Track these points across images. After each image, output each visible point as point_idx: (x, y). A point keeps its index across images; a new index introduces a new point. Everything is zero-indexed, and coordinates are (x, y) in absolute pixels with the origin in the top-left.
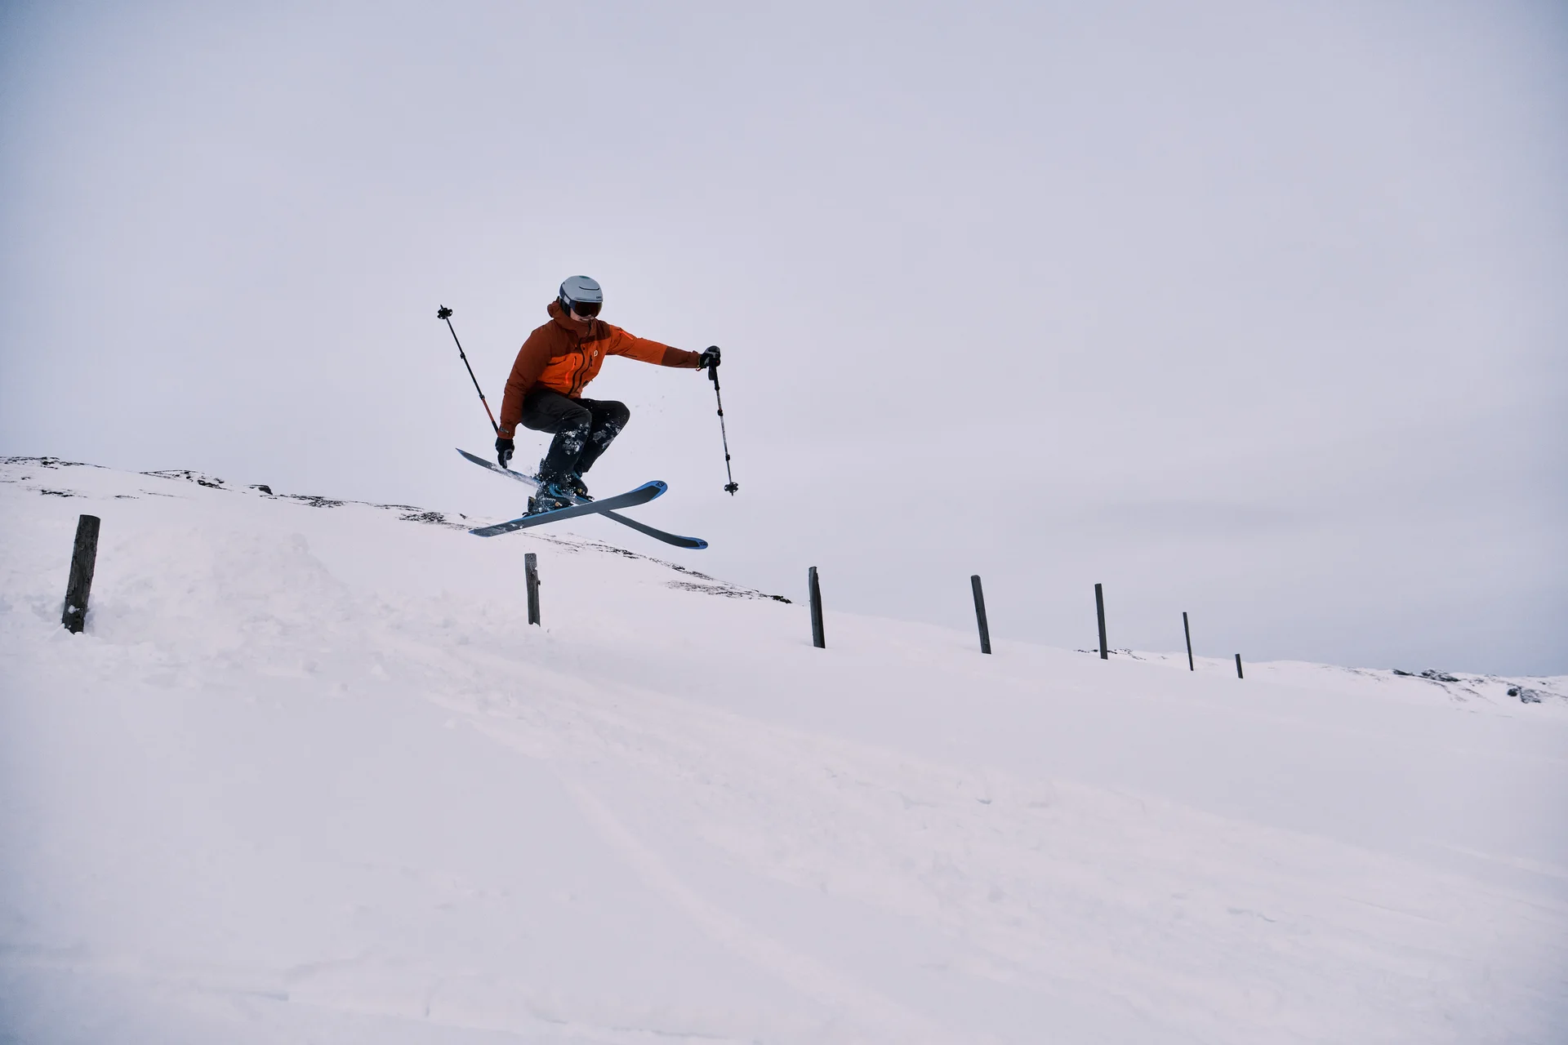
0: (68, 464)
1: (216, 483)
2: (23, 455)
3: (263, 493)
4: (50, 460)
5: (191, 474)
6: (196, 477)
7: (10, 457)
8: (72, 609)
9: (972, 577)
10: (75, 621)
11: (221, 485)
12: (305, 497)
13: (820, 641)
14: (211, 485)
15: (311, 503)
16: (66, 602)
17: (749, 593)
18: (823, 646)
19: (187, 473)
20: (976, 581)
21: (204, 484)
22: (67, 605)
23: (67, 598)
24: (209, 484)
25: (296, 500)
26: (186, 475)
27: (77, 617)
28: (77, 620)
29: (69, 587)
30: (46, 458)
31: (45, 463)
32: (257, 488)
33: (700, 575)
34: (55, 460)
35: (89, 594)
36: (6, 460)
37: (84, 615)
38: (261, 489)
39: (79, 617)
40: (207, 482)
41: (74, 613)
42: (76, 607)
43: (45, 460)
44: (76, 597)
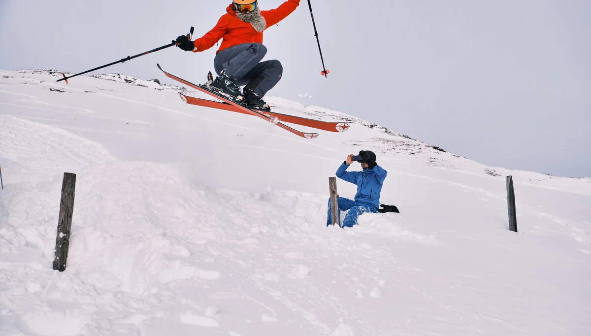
2: (40, 69)
4: (53, 71)
5: (121, 76)
6: (123, 77)
8: (61, 235)
13: (513, 226)
22: (59, 232)
23: (58, 228)
26: (118, 76)
29: (59, 220)
31: (51, 73)
32: (153, 81)
36: (33, 71)
41: (63, 237)
42: (64, 233)
43: (51, 71)
44: (64, 227)
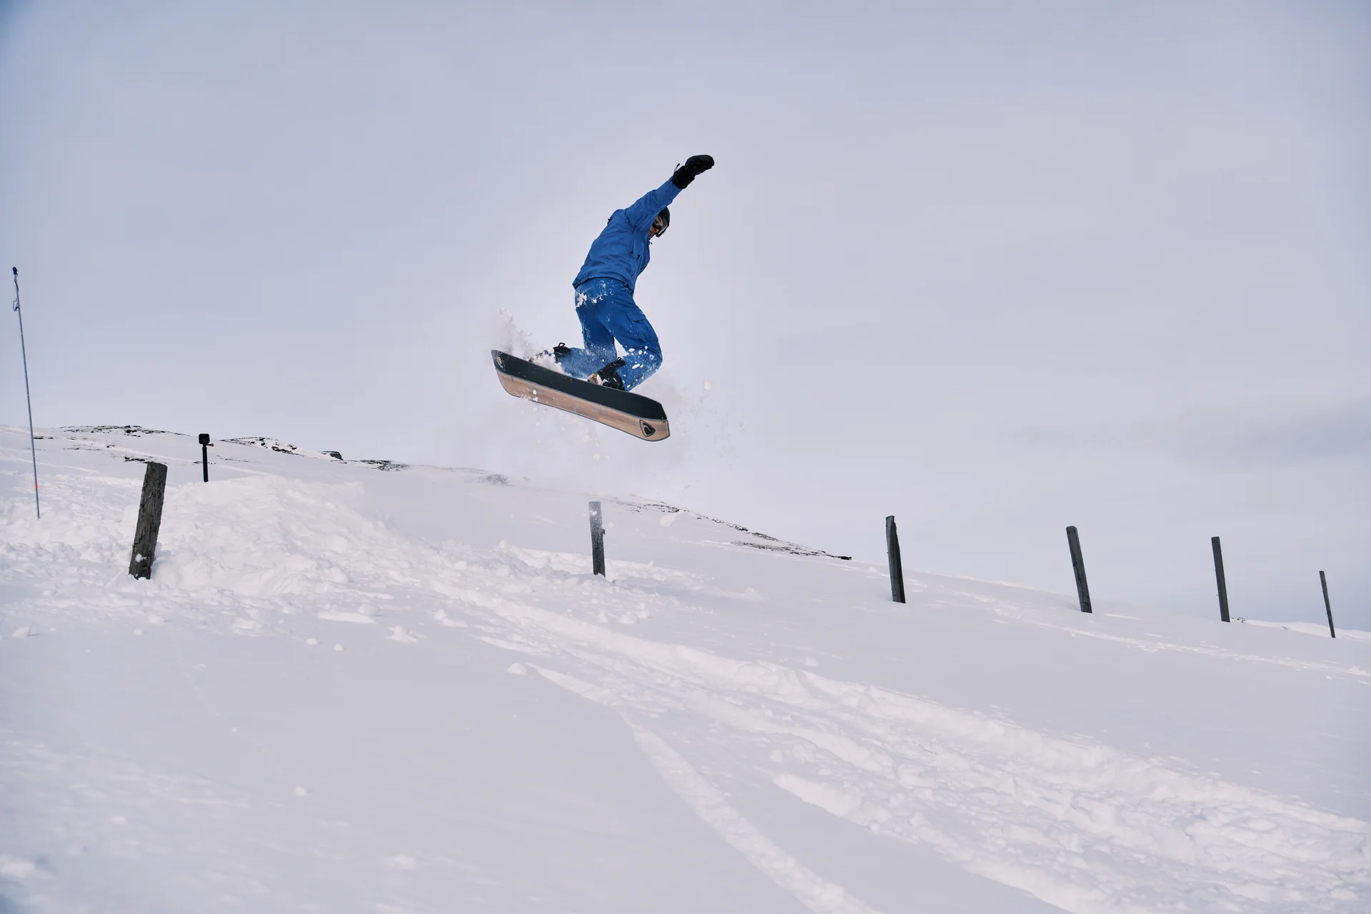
0: (150, 432)
1: (289, 449)
2: (108, 424)
3: (334, 458)
4: (132, 429)
5: (266, 441)
7: (96, 426)
8: (139, 558)
9: (1067, 528)
10: (142, 569)
11: (294, 451)
12: (374, 461)
13: (899, 595)
14: (284, 451)
15: (380, 468)
16: (134, 550)
17: (815, 554)
18: (903, 601)
19: (262, 439)
20: (1072, 532)
21: (278, 450)
22: (134, 554)
23: (134, 547)
24: (283, 450)
25: (365, 464)
26: (261, 442)
27: (144, 566)
28: (144, 568)
29: (136, 535)
30: (129, 427)
31: (128, 432)
32: (328, 455)
33: (765, 537)
34: (138, 428)
35: (156, 542)
36: (92, 429)
37: (151, 564)
38: (332, 455)
39: (145, 565)
40: (280, 448)
41: (141, 561)
42: (143, 556)
43: (129, 429)
44: (144, 546)
